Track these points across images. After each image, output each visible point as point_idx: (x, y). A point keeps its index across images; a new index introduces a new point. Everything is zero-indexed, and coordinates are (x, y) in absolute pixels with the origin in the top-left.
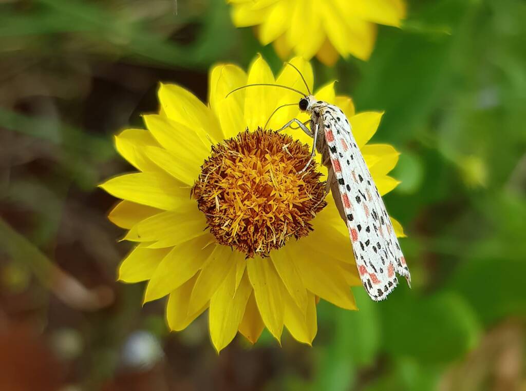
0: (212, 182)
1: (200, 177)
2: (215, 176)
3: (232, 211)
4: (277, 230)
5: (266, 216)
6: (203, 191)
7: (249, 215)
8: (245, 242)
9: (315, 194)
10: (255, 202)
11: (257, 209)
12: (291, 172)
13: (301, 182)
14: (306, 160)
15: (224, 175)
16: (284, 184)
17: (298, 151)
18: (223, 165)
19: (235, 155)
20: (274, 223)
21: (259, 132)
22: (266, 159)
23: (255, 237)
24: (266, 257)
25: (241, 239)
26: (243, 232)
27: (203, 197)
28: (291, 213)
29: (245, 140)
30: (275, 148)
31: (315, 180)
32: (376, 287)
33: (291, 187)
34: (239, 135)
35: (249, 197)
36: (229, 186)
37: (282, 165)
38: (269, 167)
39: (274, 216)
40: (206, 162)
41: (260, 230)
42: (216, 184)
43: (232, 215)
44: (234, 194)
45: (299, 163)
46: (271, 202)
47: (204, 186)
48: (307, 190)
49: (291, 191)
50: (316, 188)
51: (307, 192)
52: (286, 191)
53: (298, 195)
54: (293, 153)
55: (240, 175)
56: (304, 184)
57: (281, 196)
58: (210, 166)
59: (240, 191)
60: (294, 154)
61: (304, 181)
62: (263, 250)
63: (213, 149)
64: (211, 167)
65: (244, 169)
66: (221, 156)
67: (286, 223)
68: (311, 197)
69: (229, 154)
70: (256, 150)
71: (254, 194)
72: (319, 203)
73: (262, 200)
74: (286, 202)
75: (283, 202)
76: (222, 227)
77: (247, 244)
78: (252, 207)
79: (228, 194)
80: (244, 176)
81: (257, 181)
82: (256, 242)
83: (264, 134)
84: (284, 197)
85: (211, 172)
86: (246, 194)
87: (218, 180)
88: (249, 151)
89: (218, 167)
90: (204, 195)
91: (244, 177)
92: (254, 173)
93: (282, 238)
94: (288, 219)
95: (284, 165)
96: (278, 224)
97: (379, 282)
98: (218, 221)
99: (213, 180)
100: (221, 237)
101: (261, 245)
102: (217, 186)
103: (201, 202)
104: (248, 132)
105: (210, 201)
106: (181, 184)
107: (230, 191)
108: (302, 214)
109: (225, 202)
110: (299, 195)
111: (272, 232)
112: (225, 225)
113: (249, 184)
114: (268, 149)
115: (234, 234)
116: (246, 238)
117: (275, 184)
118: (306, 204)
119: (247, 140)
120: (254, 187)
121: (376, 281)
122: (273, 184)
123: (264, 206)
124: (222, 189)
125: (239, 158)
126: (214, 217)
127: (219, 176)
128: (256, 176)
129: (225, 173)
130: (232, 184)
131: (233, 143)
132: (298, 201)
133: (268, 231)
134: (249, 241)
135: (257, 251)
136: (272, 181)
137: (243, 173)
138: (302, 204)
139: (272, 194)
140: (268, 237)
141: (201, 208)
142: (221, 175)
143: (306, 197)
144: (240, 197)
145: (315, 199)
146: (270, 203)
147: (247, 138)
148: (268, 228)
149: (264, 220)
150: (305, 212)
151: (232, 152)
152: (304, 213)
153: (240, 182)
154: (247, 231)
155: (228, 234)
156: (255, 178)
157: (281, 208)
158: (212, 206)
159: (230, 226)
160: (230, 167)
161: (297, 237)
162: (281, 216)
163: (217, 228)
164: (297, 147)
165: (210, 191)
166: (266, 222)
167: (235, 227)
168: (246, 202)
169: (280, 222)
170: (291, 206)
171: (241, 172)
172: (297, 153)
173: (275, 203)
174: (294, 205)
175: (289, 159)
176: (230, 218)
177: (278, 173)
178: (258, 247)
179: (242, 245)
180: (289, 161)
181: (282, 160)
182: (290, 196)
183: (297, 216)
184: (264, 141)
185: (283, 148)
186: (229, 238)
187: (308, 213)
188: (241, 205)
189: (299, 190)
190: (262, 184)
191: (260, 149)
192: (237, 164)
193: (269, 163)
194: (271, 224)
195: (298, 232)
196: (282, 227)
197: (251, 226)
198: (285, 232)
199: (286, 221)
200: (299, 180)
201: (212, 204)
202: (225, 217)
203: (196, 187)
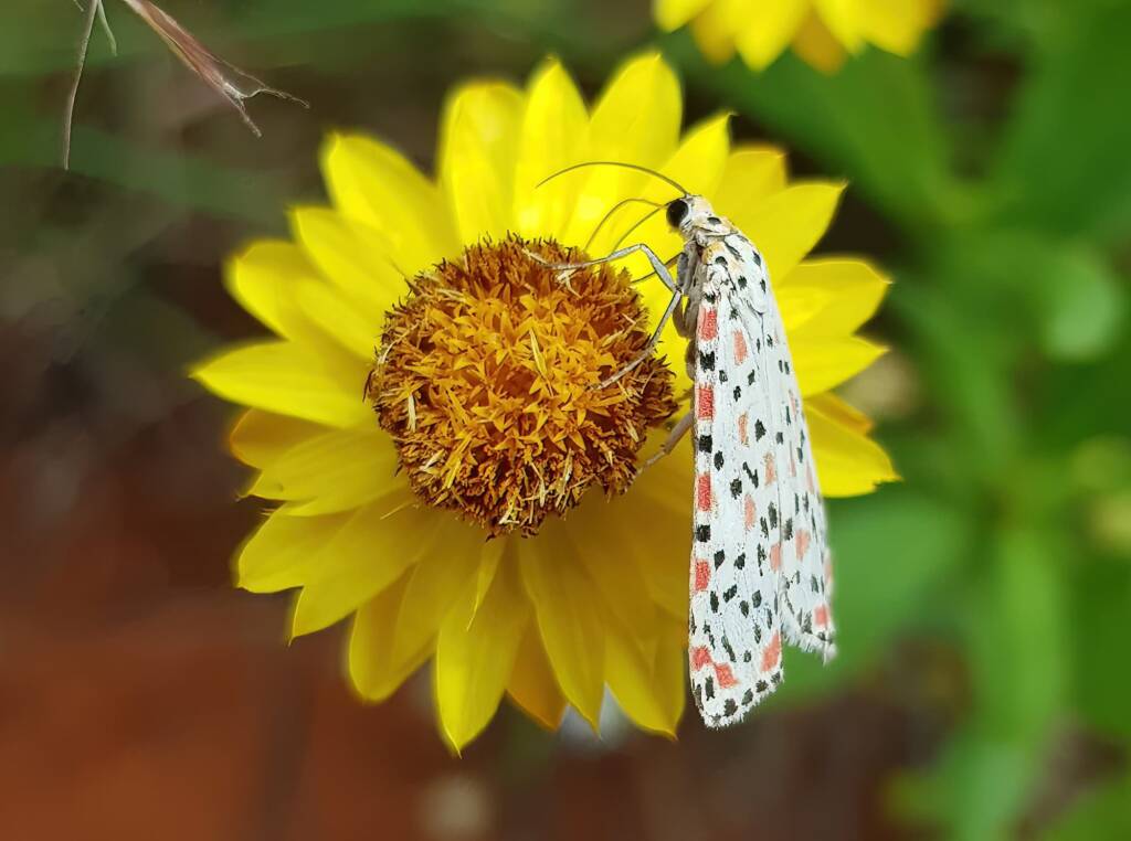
0: (400, 363)
1: (377, 354)
2: (408, 349)
4: (548, 473)
5: (521, 441)
6: (382, 386)
7: (483, 439)
8: (478, 500)
9: (640, 386)
10: (496, 409)
11: (500, 426)
12: (584, 335)
13: (606, 359)
15: (426, 347)
16: (564, 364)
17: (599, 285)
18: (426, 324)
19: (454, 298)
20: (543, 456)
21: (508, 244)
22: (522, 308)
23: (499, 487)
25: (468, 494)
26: (469, 477)
27: (382, 399)
28: (583, 431)
29: (477, 263)
30: (545, 281)
33: (581, 370)
34: (465, 251)
35: (482, 398)
36: (438, 371)
37: (560, 321)
38: (530, 324)
39: (543, 441)
40: (391, 316)
41: (509, 474)
42: (408, 367)
43: (445, 438)
44: (447, 391)
45: (601, 313)
46: (532, 408)
49: (581, 380)
50: (642, 372)
53: (599, 390)
54: (588, 291)
55: (462, 345)
56: (612, 362)
57: (555, 393)
58: (399, 325)
59: (462, 382)
60: (591, 293)
61: (614, 356)
62: (518, 519)
63: (410, 286)
64: (399, 329)
65: (469, 332)
66: (423, 301)
67: (569, 456)
68: (629, 393)
69: (440, 298)
70: (501, 285)
71: (495, 391)
73: (510, 404)
74: (568, 407)
75: (560, 406)
76: (423, 468)
77: (483, 507)
78: (490, 419)
79: (436, 389)
81: (499, 358)
82: (502, 501)
84: (564, 393)
85: (398, 341)
86: (477, 389)
87: (411, 357)
88: (486, 286)
89: (414, 327)
90: (385, 394)
91: (471, 352)
92: (493, 340)
93: (561, 491)
94: (575, 447)
95: (566, 319)
96: (551, 459)
97: (736, 682)
98: (415, 454)
99: (403, 359)
100: (425, 491)
101: (511, 507)
102: (411, 372)
103: (382, 410)
104: (486, 244)
105: (395, 407)
107: (440, 383)
108: (608, 433)
109: (431, 408)
111: (538, 477)
113: (481, 367)
114: (529, 283)
115: (448, 483)
116: (478, 493)
117: (542, 368)
118: (615, 409)
119: (481, 265)
120: (495, 372)
121: (727, 680)
122: (535, 364)
123: (519, 416)
124: (423, 378)
125: (460, 307)
126: (404, 444)
127: (416, 348)
128: (497, 346)
129: (430, 341)
130: (444, 367)
131: (450, 270)
132: (600, 405)
133: (528, 476)
134: (486, 500)
135: (502, 522)
136: (532, 358)
137: (470, 339)
138: (610, 408)
139: (532, 391)
140: (529, 488)
141: (383, 422)
142: (419, 347)
143: (619, 394)
144: (462, 397)
145: (640, 400)
146: (529, 410)
147: (481, 260)
148: (529, 471)
149: (518, 451)
150: (616, 429)
151: (446, 292)
152: (613, 433)
153: (461, 363)
154: (478, 474)
155: (438, 483)
156: (495, 352)
157: (558, 422)
158: (401, 418)
159: (444, 464)
160: (440, 327)
162: (557, 439)
163: (414, 470)
164: (601, 275)
165: (397, 385)
166: (523, 455)
167: (453, 466)
168: (476, 409)
169: (555, 455)
170: (581, 416)
172: (599, 291)
173: (542, 409)
174: (588, 412)
175: (581, 304)
176: (442, 447)
177: (550, 338)
178: (506, 510)
179: (473, 508)
180: (578, 310)
181: (560, 309)
182: (578, 391)
183: (594, 439)
184: (521, 264)
186: (441, 491)
187: (623, 432)
188: (462, 414)
189: (600, 377)
190: (513, 366)
191: (508, 285)
192: (455, 320)
193: (531, 315)
194: (535, 459)
195: (602, 478)
196: (560, 465)
197: (490, 463)
198: (567, 478)
199: (571, 452)
200: (602, 354)
201: (401, 414)
202: (430, 445)
203: (372, 375)
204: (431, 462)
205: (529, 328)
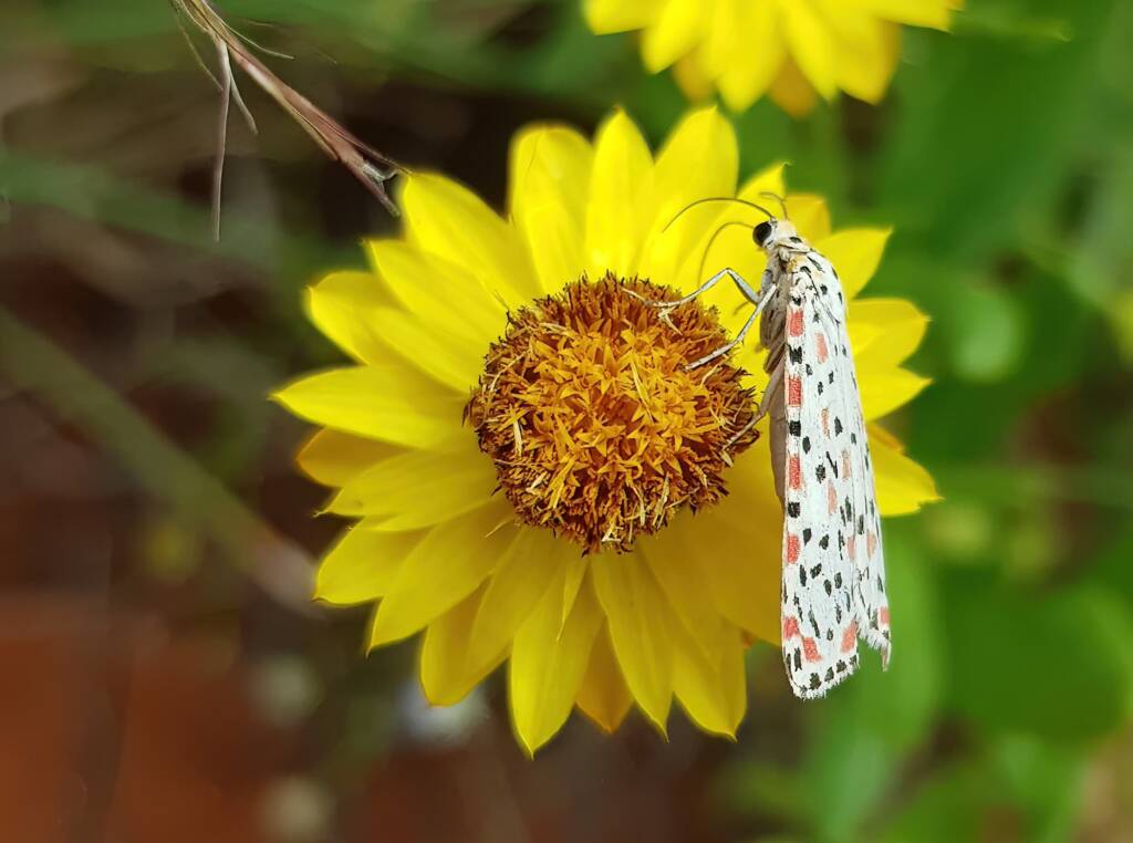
0: (506, 391)
1: (482, 381)
2: (514, 379)
3: (549, 453)
4: (648, 494)
5: (623, 465)
6: (487, 412)
7: (586, 462)
8: (580, 520)
9: (732, 415)
10: (599, 435)
11: (603, 450)
12: (679, 366)
13: (701, 390)
14: (711, 341)
15: (532, 376)
16: (662, 394)
17: (693, 321)
18: (531, 355)
19: (557, 332)
20: (641, 479)
21: (608, 282)
22: (623, 342)
23: (600, 509)
24: (626, 551)
25: (570, 513)
26: (574, 498)
27: (486, 424)
28: (679, 457)
29: (579, 299)
30: (643, 317)
31: (731, 384)
32: (809, 668)
33: (678, 400)
34: (567, 289)
35: (585, 425)
36: (543, 400)
37: (658, 354)
38: (631, 357)
39: (642, 464)
40: (493, 347)
41: (610, 495)
42: (514, 395)
43: (549, 462)
44: (553, 418)
45: (695, 348)
46: (634, 435)
47: (489, 400)
48: (714, 406)
49: (678, 410)
50: (732, 403)
51: (714, 410)
52: (669, 407)
53: (693, 419)
54: (683, 326)
55: (567, 375)
56: (706, 393)
57: (655, 420)
58: (503, 356)
59: (567, 410)
60: (686, 329)
61: (708, 387)
62: (619, 537)
63: (510, 320)
64: (504, 360)
65: (574, 364)
66: (526, 334)
67: (667, 479)
68: (722, 421)
69: (544, 331)
70: (602, 320)
71: (597, 418)
72: (739, 434)
73: (615, 430)
74: (666, 435)
75: (659, 434)
76: (528, 490)
77: (585, 526)
78: (593, 444)
79: (540, 416)
80: (575, 378)
81: (604, 388)
82: (603, 520)
83: (619, 286)
84: (663, 422)
85: (503, 371)
86: (581, 416)
87: (518, 386)
88: (588, 322)
89: (518, 358)
90: (490, 420)
91: (576, 381)
92: (596, 372)
93: (658, 511)
94: (672, 471)
95: (663, 353)
96: (650, 482)
97: (820, 658)
98: (521, 476)
99: (510, 387)
100: (528, 511)
101: (613, 526)
102: (517, 400)
103: (484, 434)
104: (585, 281)
105: (501, 432)
106: (443, 390)
107: (545, 410)
108: (702, 459)
109: (536, 434)
110: (697, 417)
111: (637, 498)
112: (535, 484)
113: (585, 396)
114: (628, 318)
115: (554, 504)
116: (580, 513)
117: (644, 396)
118: (711, 436)
119: (583, 301)
120: (598, 401)
121: (813, 656)
122: (637, 394)
123: (621, 442)
124: (528, 405)
125: (564, 340)
126: (510, 467)
127: (521, 378)
128: (601, 377)
129: (535, 371)
130: (549, 395)
131: (553, 305)
132: (695, 432)
133: (628, 496)
134: (587, 519)
135: (604, 540)
136: (635, 389)
137: (574, 370)
138: (704, 436)
139: (635, 418)
140: (629, 508)
141: (484, 446)
142: (525, 377)
143: (712, 422)
144: (567, 424)
145: (731, 428)
146: (631, 436)
147: (582, 296)
148: (629, 491)
149: (619, 474)
150: (710, 455)
151: (549, 326)
152: (707, 458)
153: (566, 392)
154: (582, 496)
155: (542, 504)
156: (599, 383)
157: (657, 448)
158: (507, 442)
159: (547, 486)
160: (545, 358)
161: (694, 509)
162: (656, 464)
163: (519, 491)
164: (692, 313)
165: (502, 412)
166: (624, 478)
167: (557, 488)
168: (580, 435)
169: (654, 478)
170: (678, 442)
171: (568, 368)
172: (693, 327)
173: (643, 436)
174: (684, 439)
175: (675, 339)
176: (546, 469)
177: (649, 370)
178: (607, 529)
179: (574, 527)
180: (675, 345)
181: (658, 343)
182: (676, 420)
183: (690, 463)
184: (620, 301)
185: (660, 315)
186: (545, 512)
187: (717, 457)
188: (568, 440)
189: (696, 407)
190: (614, 396)
191: (610, 320)
192: (560, 352)
193: (630, 349)
194: (635, 481)
195: (694, 499)
196: (659, 487)
197: (592, 484)
198: (666, 500)
199: (668, 475)
200: (696, 385)
201: (507, 439)
202: (534, 468)
203: (473, 402)
205: (630, 360)
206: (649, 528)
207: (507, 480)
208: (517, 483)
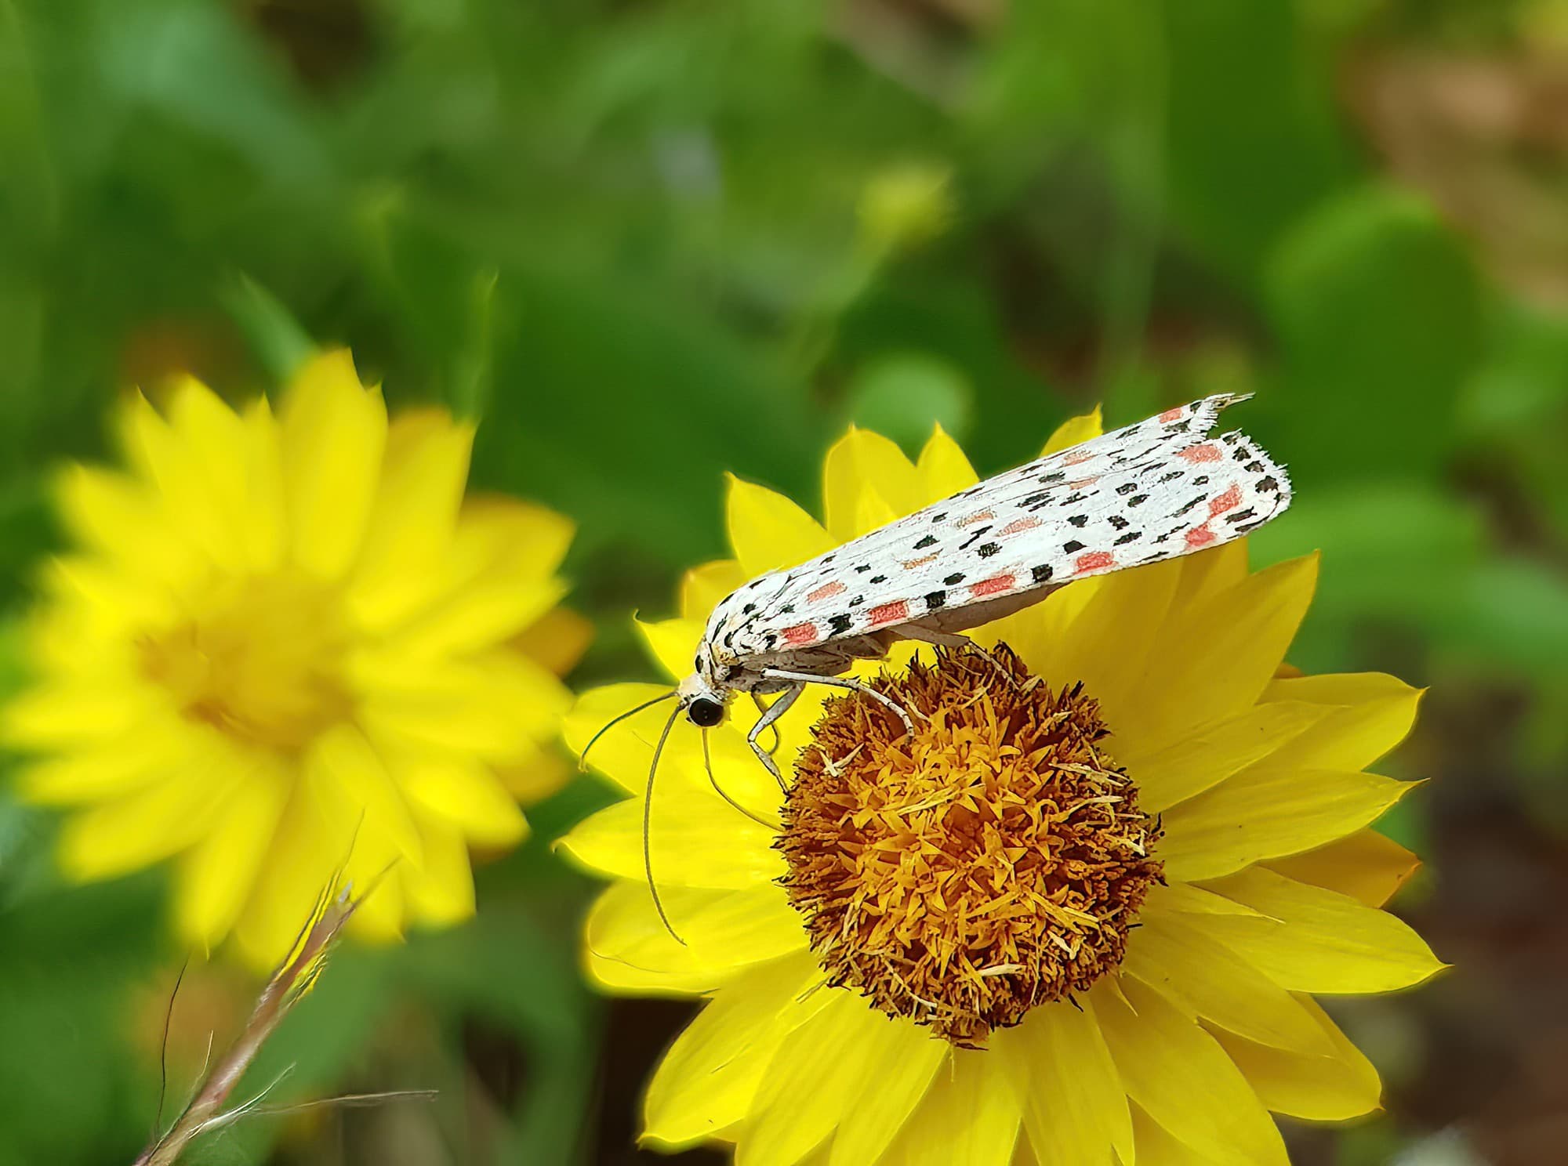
0: (936, 985)
1: (923, 1020)
2: (919, 975)
3: (1022, 927)
4: (1080, 793)
5: (1039, 826)
6: (964, 1013)
7: (1035, 876)
8: (1114, 886)
9: (972, 678)
10: (997, 857)
11: (1018, 853)
12: (906, 751)
13: (937, 721)
14: (870, 706)
15: (916, 950)
16: (942, 771)
17: (843, 731)
18: (887, 952)
19: (855, 916)
20: (1059, 801)
21: (787, 847)
22: (869, 826)
23: (1100, 858)
24: (1159, 825)
25: (1106, 898)
26: (1085, 894)
27: (982, 1013)
28: (1029, 750)
29: (811, 887)
30: (837, 799)
31: (929, 678)
32: (1250, 498)
33: (950, 750)
34: (796, 904)
35: (983, 877)
36: (949, 935)
37: (886, 777)
38: (891, 815)
39: (1038, 801)
40: (876, 1003)
41: (1081, 843)
42: (942, 974)
43: (1034, 926)
44: (972, 920)
45: (879, 727)
46: (997, 809)
47: (949, 1009)
48: (959, 703)
49: (964, 751)
50: (956, 677)
51: (965, 701)
52: (964, 765)
53: (977, 731)
54: (849, 744)
55: (915, 902)
56: (942, 713)
57: (978, 781)
58: (887, 991)
59: (963, 902)
60: (854, 741)
61: (934, 711)
62: (1139, 832)
63: (839, 984)
64: (893, 988)
65: (899, 891)
66: (859, 959)
67: (1059, 766)
68: (980, 691)
69: (854, 934)
70: (840, 853)
71: (973, 860)
72: (999, 668)
73: (991, 837)
74: (997, 766)
75: (996, 775)
76: (1072, 957)
77: (1122, 880)
78: (1010, 867)
79: (972, 939)
80: (918, 890)
81: (933, 851)
82: (1114, 855)
83: (794, 831)
84: (980, 770)
85: (908, 989)
86: (972, 883)
87: (931, 968)
88: (844, 874)
89: (891, 969)
90: (977, 1009)
91: (922, 890)
92: (910, 862)
93: (1103, 778)
94: (1047, 759)
95: (885, 772)
96: (1063, 789)
97: (1234, 487)
98: (1054, 966)
99: (932, 981)
100: (1102, 958)
101: (1123, 840)
102: (948, 971)
103: (995, 1017)
104: (787, 880)
105: (994, 993)
106: (942, 1080)
107: (963, 933)
108: (1031, 717)
109: (996, 946)
110: (975, 726)
111: (1086, 806)
113: (943, 876)
114: (838, 819)
115: (1092, 921)
116: (1105, 885)
117: (943, 796)
118: (1001, 707)
119: (813, 880)
120: (952, 860)
121: (1231, 497)
122: (942, 805)
123: (1007, 829)
124: (956, 956)
125: (866, 905)
126: (1042, 981)
127: (917, 965)
128: (918, 854)
129: (909, 946)
130: (943, 927)
131: (819, 922)
132: (995, 728)
133: (1083, 820)
134: (1114, 876)
135: (1142, 853)
136: (934, 808)
137: (908, 893)
138: (1000, 715)
139: (974, 808)
140: (1099, 818)
141: (1014, 1019)
142: (917, 960)
143: (982, 705)
144: (982, 902)
145: (989, 677)
146: (999, 815)
147: (807, 882)
148: (1074, 818)
149: (1051, 832)
150: (1027, 707)
151: (846, 927)
152: (1030, 711)
153: (938, 902)
154: (1081, 881)
155: (1092, 937)
156: (925, 858)
157: (1015, 779)
158: (1007, 985)
159: (1068, 931)
160: (892, 933)
161: (1101, 734)
162: (1038, 781)
163: (1075, 969)
164: (832, 733)
165: (965, 992)
166: (1057, 824)
167: (1071, 916)
168: (997, 884)
169: (1057, 783)
170: (1008, 750)
171: (905, 900)
172: (852, 732)
173: (998, 798)
174: (1004, 743)
175: (867, 756)
176: (1045, 931)
177: (909, 789)
178: (1128, 849)
179: (1125, 895)
180: (875, 754)
181: (872, 777)
182: (977, 753)
183: (1037, 734)
184: (814, 829)
185: (835, 774)
186: (1104, 933)
187: (1030, 698)
188: (1004, 900)
189: (960, 727)
190: (943, 837)
191: (840, 843)
192: (884, 912)
193: (879, 815)
194: (1061, 810)
195: (1087, 731)
196: (1070, 776)
197: (1067, 869)
198: (1087, 768)
199: (1053, 764)
200: (930, 726)
201: (1002, 984)
202: (1042, 948)
203: (952, 1033)
204: (1064, 946)
205: (895, 814)
206: (1129, 793)
207: (1060, 986)
208: (1062, 972)
